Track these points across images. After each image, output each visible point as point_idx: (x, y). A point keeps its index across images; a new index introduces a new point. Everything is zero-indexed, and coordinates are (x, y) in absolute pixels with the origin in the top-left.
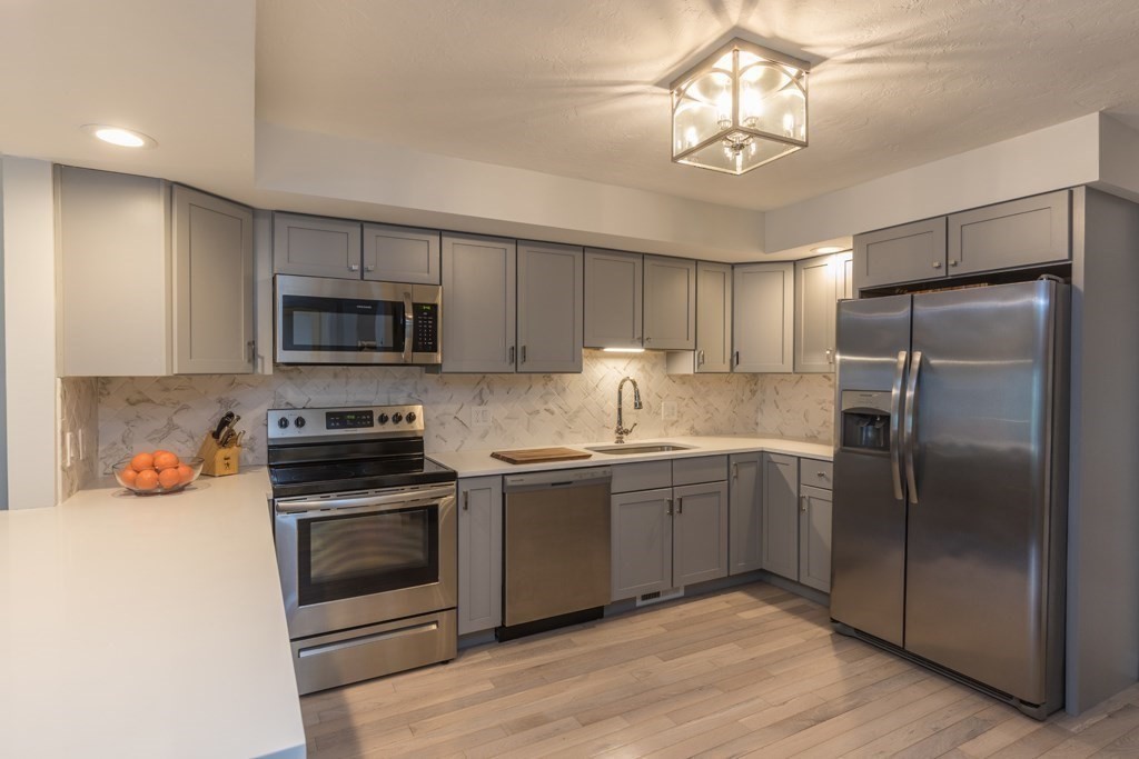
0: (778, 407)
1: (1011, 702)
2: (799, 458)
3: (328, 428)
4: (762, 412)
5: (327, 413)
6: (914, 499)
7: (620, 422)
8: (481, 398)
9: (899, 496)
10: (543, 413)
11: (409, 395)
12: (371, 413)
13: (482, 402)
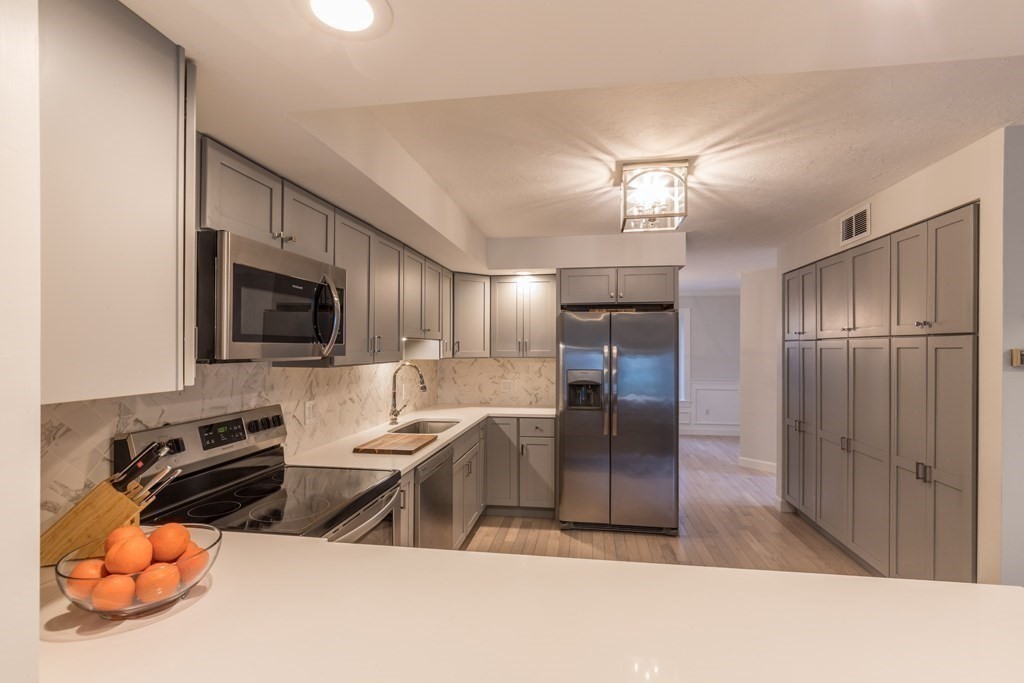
0: (455, 383)
1: (663, 532)
2: (518, 418)
3: (205, 448)
4: (441, 387)
5: (200, 428)
6: (614, 433)
7: (394, 405)
8: (311, 392)
9: (606, 433)
10: (349, 402)
11: (259, 396)
12: (239, 421)
13: (312, 397)
